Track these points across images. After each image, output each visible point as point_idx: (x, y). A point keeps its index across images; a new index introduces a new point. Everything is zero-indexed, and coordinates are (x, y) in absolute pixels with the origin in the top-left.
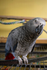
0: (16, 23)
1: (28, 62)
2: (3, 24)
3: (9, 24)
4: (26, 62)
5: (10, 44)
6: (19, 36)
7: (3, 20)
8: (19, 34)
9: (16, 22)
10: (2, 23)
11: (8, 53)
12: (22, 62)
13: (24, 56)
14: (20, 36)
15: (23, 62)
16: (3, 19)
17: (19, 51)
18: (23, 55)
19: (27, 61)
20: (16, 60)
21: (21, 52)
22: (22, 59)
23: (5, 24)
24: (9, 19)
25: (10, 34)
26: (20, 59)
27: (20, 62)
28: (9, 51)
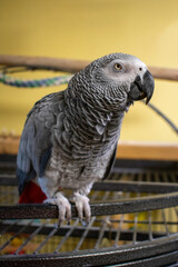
0: (57, 82)
1: (90, 214)
2: (11, 84)
3: (31, 85)
4: (84, 212)
5: (31, 147)
6: (55, 123)
7: (12, 72)
8: (55, 117)
9: (56, 79)
10: (8, 81)
11: (25, 183)
12: (70, 213)
13: (77, 194)
14: (58, 124)
15: (75, 211)
16: (9, 70)
17: (61, 173)
18: (75, 190)
19: (88, 208)
20: (50, 205)
21: (66, 176)
22: (73, 204)
23: (18, 85)
24: (34, 68)
25: (29, 115)
26: (63, 203)
27: (63, 211)
28: (29, 174)
